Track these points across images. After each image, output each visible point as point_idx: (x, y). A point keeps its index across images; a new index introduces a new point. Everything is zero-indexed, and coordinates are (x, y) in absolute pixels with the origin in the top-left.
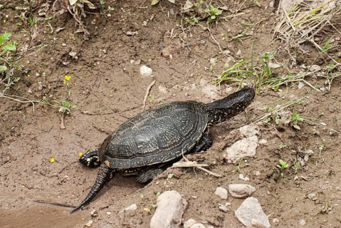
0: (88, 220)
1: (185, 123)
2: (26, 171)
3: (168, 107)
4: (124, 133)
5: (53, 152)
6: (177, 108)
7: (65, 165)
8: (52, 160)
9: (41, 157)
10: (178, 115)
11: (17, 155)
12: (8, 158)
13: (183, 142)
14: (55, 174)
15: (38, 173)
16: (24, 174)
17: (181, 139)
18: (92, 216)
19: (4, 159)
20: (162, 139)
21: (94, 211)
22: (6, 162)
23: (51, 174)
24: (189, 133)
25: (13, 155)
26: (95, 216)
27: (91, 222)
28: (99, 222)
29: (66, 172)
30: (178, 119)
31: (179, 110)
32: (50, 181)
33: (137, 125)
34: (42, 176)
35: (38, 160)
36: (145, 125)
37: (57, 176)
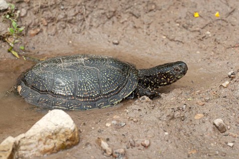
0: (225, 81)
1: (110, 82)
2: (169, 22)
3: (103, 59)
4: (48, 66)
5: (199, 7)
6: (110, 64)
7: (209, 21)
8: (197, 15)
9: (186, 10)
10: (107, 72)
11: (162, 5)
12: (153, 7)
13: (99, 99)
14: (198, 29)
15: (181, 26)
16: (167, 25)
17: (98, 96)
18: (230, 77)
19: (149, 8)
20: (80, 87)
21: (232, 72)
22: (151, 10)
23: (193, 28)
24: (109, 93)
25: (158, 5)
26: (232, 78)
27: (227, 83)
28: (235, 84)
29: (209, 28)
30: (106, 76)
31: (112, 67)
32: (192, 35)
33: (64, 64)
34: (184, 29)
35: (182, 12)
36: (71, 67)
37: (199, 31)
